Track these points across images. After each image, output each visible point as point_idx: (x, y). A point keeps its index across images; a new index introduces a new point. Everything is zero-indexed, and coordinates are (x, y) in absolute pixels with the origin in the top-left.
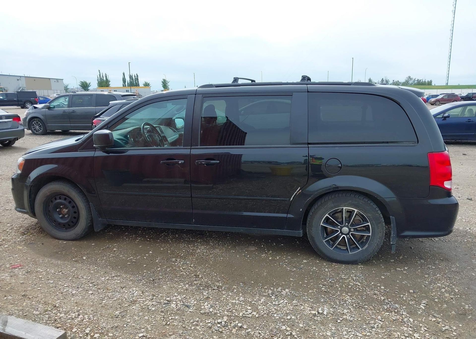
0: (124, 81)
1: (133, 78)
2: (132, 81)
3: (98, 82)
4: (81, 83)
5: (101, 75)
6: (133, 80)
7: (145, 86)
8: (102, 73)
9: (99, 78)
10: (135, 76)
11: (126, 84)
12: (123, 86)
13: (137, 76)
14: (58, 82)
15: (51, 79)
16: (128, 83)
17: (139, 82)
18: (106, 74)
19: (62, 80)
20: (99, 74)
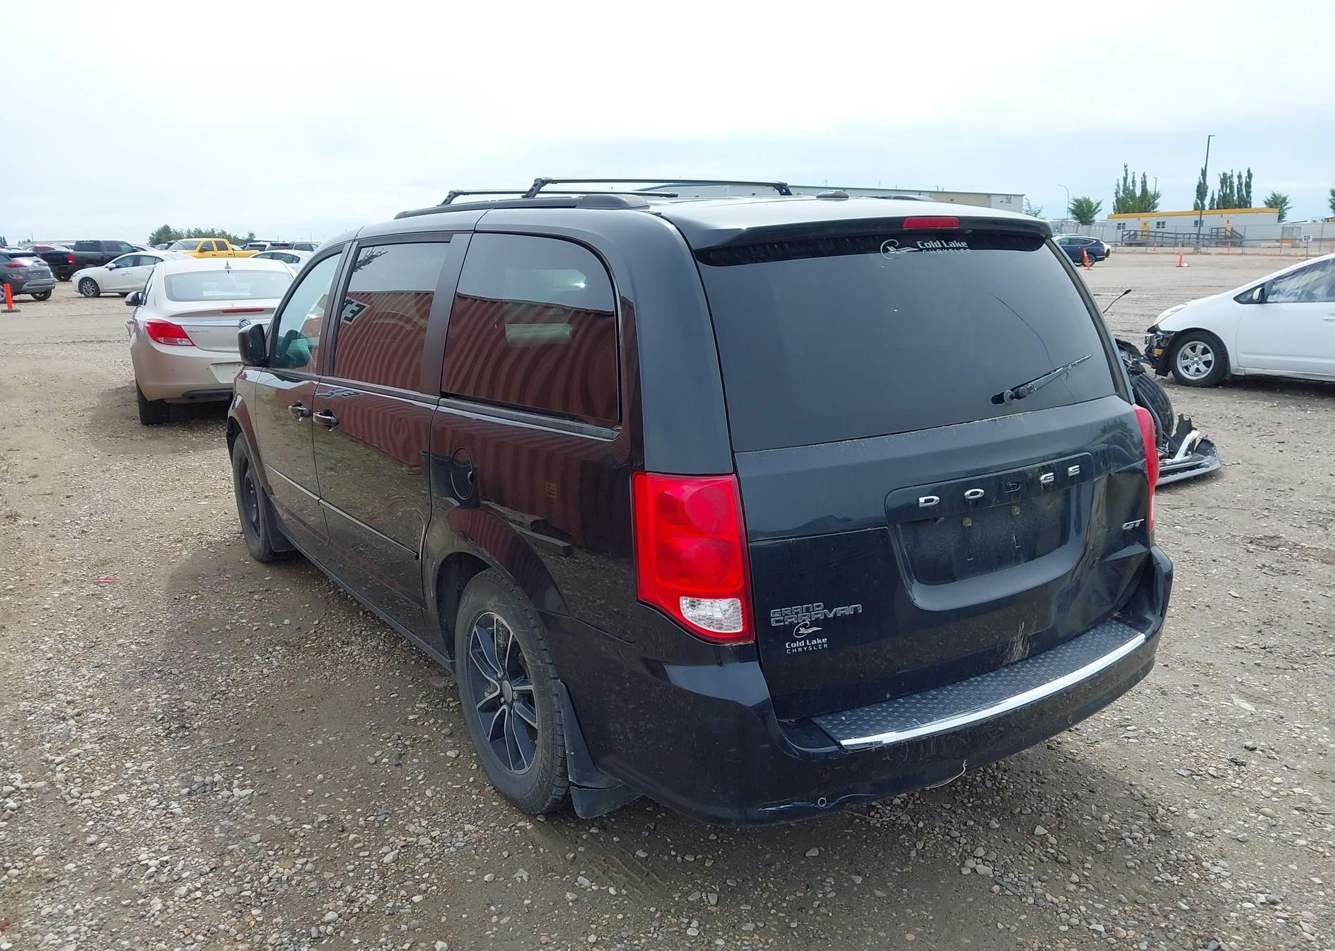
0: (1201, 191)
1: (1231, 183)
2: (1228, 191)
3: (1118, 201)
4: (1074, 205)
5: (1130, 180)
6: (1231, 187)
7: (1271, 207)
8: (1134, 173)
9: (1122, 187)
10: (1240, 177)
11: (1207, 201)
12: (1196, 207)
13: (1250, 175)
14: (1009, 202)
15: (993, 196)
16: (1213, 200)
17: (1252, 194)
18: (1144, 175)
19: (1020, 197)
20: (1124, 175)
